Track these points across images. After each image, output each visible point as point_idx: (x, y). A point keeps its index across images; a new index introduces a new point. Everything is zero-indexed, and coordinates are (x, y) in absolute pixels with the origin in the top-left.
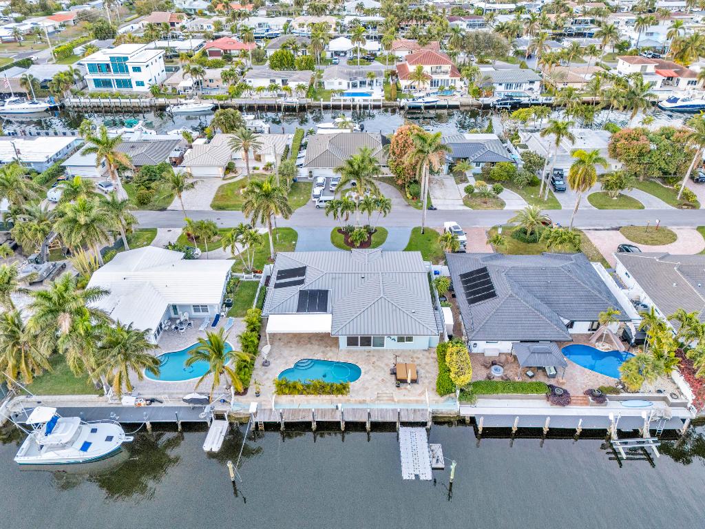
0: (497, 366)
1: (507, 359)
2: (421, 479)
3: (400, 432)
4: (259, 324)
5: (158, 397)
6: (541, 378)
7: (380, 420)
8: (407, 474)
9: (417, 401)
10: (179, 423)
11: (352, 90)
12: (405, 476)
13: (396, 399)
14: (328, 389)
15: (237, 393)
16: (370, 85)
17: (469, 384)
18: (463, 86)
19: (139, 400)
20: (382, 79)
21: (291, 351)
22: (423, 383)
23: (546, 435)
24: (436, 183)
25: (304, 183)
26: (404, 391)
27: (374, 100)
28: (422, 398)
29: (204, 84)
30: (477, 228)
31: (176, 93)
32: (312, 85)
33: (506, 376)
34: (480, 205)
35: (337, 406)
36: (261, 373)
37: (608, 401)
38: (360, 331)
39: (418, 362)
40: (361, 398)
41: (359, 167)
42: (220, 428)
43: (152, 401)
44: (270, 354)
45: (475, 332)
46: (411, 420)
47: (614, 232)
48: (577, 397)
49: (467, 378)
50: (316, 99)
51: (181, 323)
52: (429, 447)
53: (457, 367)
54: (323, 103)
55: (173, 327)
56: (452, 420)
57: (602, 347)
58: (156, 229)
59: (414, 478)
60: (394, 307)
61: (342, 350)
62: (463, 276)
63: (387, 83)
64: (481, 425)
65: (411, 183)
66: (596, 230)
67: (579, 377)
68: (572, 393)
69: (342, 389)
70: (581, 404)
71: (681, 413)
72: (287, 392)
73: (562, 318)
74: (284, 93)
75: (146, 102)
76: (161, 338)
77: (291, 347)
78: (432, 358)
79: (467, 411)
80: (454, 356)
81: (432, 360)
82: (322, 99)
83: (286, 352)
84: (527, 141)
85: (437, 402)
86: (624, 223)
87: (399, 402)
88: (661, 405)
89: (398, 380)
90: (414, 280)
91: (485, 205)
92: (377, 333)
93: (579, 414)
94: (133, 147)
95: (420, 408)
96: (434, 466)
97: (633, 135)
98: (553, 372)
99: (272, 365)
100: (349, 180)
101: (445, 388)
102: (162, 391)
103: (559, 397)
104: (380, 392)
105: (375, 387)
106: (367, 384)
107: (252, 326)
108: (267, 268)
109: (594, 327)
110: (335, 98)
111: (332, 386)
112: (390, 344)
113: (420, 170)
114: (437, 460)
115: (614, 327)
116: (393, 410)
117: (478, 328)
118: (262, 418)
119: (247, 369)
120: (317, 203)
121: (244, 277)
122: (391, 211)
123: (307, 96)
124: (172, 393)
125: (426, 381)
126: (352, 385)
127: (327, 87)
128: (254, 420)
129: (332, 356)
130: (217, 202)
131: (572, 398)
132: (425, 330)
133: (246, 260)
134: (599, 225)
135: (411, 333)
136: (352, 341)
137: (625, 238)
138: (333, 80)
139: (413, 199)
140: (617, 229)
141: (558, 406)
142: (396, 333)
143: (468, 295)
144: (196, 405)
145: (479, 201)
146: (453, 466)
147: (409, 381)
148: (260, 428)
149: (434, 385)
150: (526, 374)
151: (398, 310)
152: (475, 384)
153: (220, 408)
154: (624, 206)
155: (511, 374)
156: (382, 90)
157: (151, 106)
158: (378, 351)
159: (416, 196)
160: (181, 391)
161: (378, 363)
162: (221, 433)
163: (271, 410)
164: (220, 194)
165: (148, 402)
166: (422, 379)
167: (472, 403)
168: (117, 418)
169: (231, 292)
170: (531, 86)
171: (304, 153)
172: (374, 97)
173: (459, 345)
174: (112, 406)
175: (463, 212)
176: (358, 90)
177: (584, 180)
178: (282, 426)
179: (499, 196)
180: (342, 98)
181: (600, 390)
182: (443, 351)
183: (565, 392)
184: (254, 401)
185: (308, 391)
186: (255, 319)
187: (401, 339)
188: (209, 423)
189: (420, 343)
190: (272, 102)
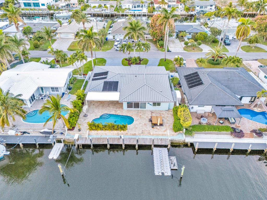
0: (203, 118)
1: (209, 115)
2: (165, 175)
3: (154, 150)
4: (83, 97)
5: (27, 131)
6: (227, 124)
7: (143, 144)
8: (157, 172)
9: (163, 135)
10: (37, 144)
11: (134, 9)
12: (156, 173)
13: (151, 133)
14: (116, 127)
15: (69, 130)
16: (142, 7)
17: (190, 126)
18: (182, 7)
19: (17, 132)
20: (147, 5)
21: (99, 110)
22: (166, 126)
23: (232, 153)
24: (171, 42)
25: (111, 41)
26: (156, 130)
27: (143, 13)
28: (165, 133)
29: (71, 6)
30: (190, 59)
31: (58, 9)
32: (117, 6)
33: (209, 122)
34: (191, 50)
35: (121, 137)
36: (82, 120)
37: (264, 135)
38: (133, 99)
39: (163, 116)
40: (133, 133)
41: (135, 26)
42: (59, 147)
43: (24, 133)
44: (87, 111)
45: (193, 101)
46: (160, 144)
47: (255, 61)
48: (247, 133)
49: (189, 123)
50: (118, 12)
51: (45, 96)
52: (169, 158)
53: (184, 117)
54: (121, 13)
55: (41, 98)
56: (181, 144)
57: (257, 110)
58: (41, 58)
59: (161, 175)
60: (151, 89)
61: (124, 110)
62: (185, 76)
63: (149, 7)
64: (197, 147)
65: (159, 40)
66: (246, 60)
67: (247, 124)
68: (244, 132)
69: (123, 128)
70: (249, 137)
72: (94, 128)
73: (236, 95)
74: (104, 9)
75: (45, 12)
76: (34, 103)
77: (99, 108)
78: (170, 114)
79: (189, 140)
80: (182, 112)
81: (170, 115)
82: (121, 12)
83: (96, 111)
84: (211, 25)
85: (173, 135)
86: (259, 58)
87: (153, 135)
89: (153, 124)
90: (161, 77)
91: (193, 50)
92: (142, 101)
93: (249, 142)
94: (34, 25)
95: (164, 138)
96: (172, 168)
97: (263, 18)
98: (234, 121)
99: (88, 117)
100: (130, 33)
101: (177, 128)
102: (30, 128)
103: (238, 133)
104: (144, 130)
105: (141, 127)
106: (137, 126)
107: (79, 98)
108: (90, 73)
109: (252, 100)
110: (126, 12)
111: (118, 126)
112: (149, 107)
113: (165, 27)
114: (174, 165)
115: (263, 100)
116: (150, 139)
117: (195, 99)
118: (81, 142)
119: (74, 118)
120: (116, 48)
121: (79, 77)
122: (150, 49)
123: (115, 10)
124: (35, 129)
125: (167, 125)
126: (129, 126)
127: (123, 8)
128: (77, 143)
129: (119, 112)
130: (70, 48)
131: (245, 134)
132: (167, 99)
133: (80, 71)
134: (247, 58)
135: (160, 101)
136: (130, 105)
137: (260, 63)
138: (126, 4)
139: (160, 47)
140: (256, 60)
141: (238, 138)
142: (152, 101)
143: (188, 84)
144: (47, 135)
145: (190, 49)
146: (183, 169)
147: (158, 124)
148: (80, 147)
149: (172, 126)
150: (219, 122)
151: (153, 90)
152: (193, 126)
153: (59, 137)
154: (258, 51)
155: (211, 121)
156: (147, 9)
157: (47, 14)
158: (142, 111)
159: (162, 46)
160: (40, 128)
161: (142, 116)
162: (59, 149)
163: (86, 138)
164: (72, 45)
165: (22, 133)
166: (165, 124)
167: (192, 136)
168: (5, 141)
169: (72, 83)
170: (211, 8)
171: (111, 29)
172: (143, 11)
173: (184, 107)
174: (3, 135)
175: (183, 53)
176: (137, 9)
177: (244, 33)
178: (92, 147)
179: (200, 46)
180: (129, 11)
181: (259, 130)
182: (176, 110)
183: (241, 131)
184: (77, 133)
185: (105, 128)
186: (81, 94)
187: (154, 104)
188: (53, 144)
189: (164, 106)
190: (99, 13)
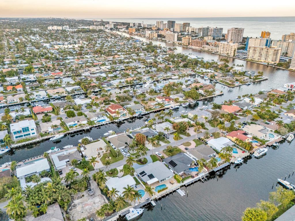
0: (183, 176)
1: (183, 174)
2: (184, 195)
3: (177, 191)
6: (189, 175)
11: (99, 119)
15: (152, 196)
19: (138, 204)
23: (194, 183)
26: (174, 185)
30: (161, 152)
33: (185, 177)
35: (167, 191)
37: (199, 175)
38: (162, 179)
42: (153, 202)
46: (177, 189)
48: (195, 176)
56: (182, 186)
57: (193, 167)
62: (169, 163)
64: (186, 185)
66: (179, 146)
67: (194, 173)
69: (166, 189)
71: (207, 173)
79: (183, 184)
80: (178, 177)
81: (174, 179)
82: (94, 125)
85: (179, 184)
88: (204, 173)
89: (172, 184)
92: (164, 178)
93: (196, 178)
95: (177, 186)
101: (179, 182)
103: (193, 177)
104: (171, 186)
105: (169, 186)
112: (167, 179)
114: (184, 192)
115: (193, 164)
116: (174, 188)
118: (158, 197)
124: (142, 200)
125: (176, 182)
129: (160, 184)
130: (104, 164)
134: (179, 144)
136: (161, 181)
137: (184, 146)
140: (182, 144)
142: (167, 177)
143: (172, 166)
144: (147, 200)
152: (182, 180)
153: (151, 199)
154: (180, 139)
156: (108, 118)
157: (42, 140)
161: (167, 182)
171: (112, 144)
173: (177, 175)
175: (155, 149)
176: (101, 119)
179: (159, 143)
181: (197, 174)
184: (155, 196)
188: (151, 202)
